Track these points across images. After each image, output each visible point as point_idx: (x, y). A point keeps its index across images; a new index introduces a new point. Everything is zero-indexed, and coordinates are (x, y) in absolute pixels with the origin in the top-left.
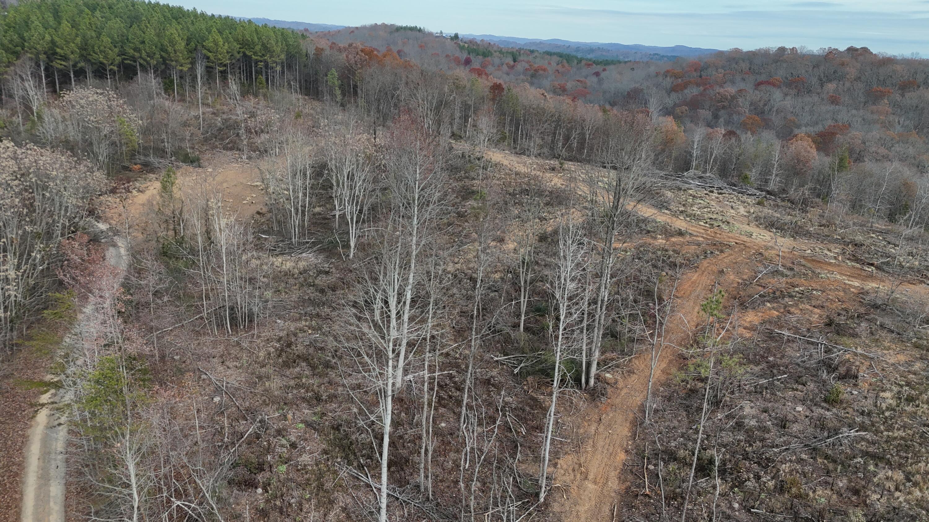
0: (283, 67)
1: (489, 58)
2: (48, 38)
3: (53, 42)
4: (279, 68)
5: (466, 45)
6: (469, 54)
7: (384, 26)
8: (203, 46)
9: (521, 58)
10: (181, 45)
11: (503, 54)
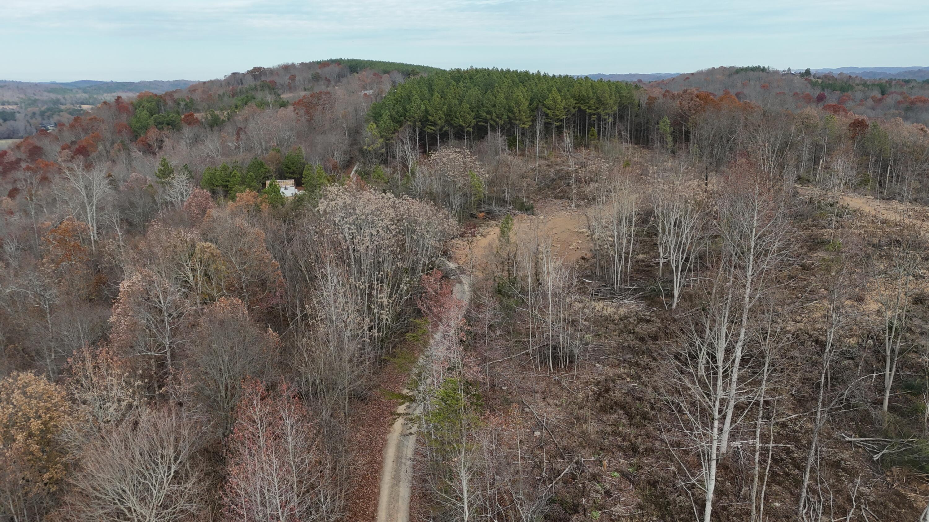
0: (615, 118)
1: (850, 93)
2: (423, 107)
3: (426, 111)
4: (611, 120)
5: (820, 81)
6: (823, 90)
7: (723, 69)
8: (543, 105)
9: (893, 90)
10: (525, 105)
11: (868, 86)
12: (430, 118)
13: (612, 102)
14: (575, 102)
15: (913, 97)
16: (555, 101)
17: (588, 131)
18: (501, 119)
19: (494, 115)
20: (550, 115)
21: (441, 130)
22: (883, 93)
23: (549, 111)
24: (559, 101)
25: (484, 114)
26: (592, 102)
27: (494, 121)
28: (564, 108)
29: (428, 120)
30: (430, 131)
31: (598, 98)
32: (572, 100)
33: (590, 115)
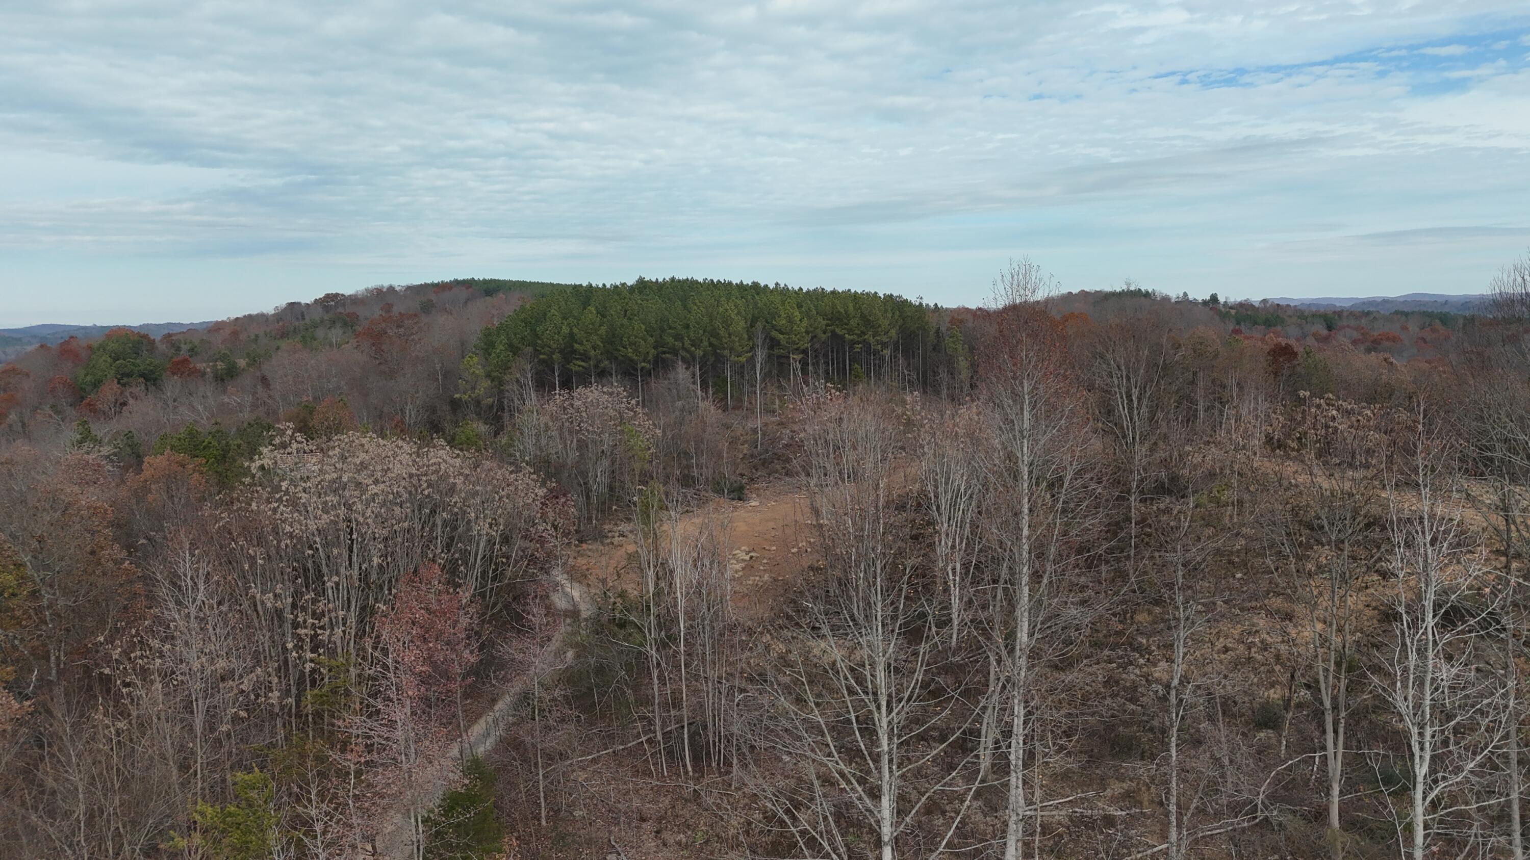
0: (896, 350)
2: (565, 329)
3: (571, 336)
4: (887, 353)
5: (1233, 312)
6: (1239, 322)
9: (1345, 322)
11: (1306, 318)
12: (576, 346)
13: (887, 322)
14: (825, 322)
15: (1376, 334)
16: (790, 320)
17: (850, 369)
18: (697, 347)
19: (687, 343)
20: (783, 342)
21: (596, 366)
22: (1330, 328)
23: (781, 336)
24: (797, 319)
25: (671, 340)
26: (854, 323)
27: (688, 351)
28: (807, 332)
29: (574, 352)
30: (577, 368)
31: (863, 316)
32: (820, 319)
33: (853, 343)
